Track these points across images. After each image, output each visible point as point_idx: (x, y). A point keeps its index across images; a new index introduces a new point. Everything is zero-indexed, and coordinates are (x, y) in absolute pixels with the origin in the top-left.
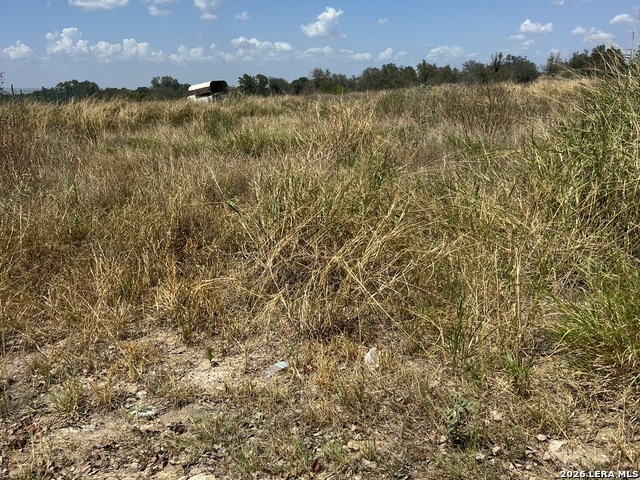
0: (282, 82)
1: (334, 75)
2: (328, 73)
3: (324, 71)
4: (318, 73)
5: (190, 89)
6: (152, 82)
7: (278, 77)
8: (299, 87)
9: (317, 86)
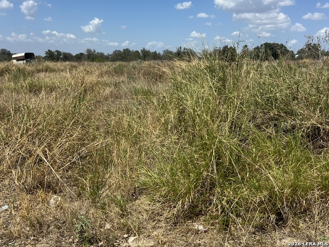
0: (70, 54)
1: (98, 53)
2: (95, 51)
3: (92, 50)
4: (89, 51)
5: (13, 56)
7: (67, 52)
8: (79, 58)
9: (88, 58)
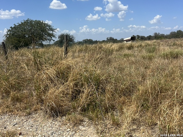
0: (144, 37)
2: (159, 34)
4: (156, 34)
5: (124, 40)
6: (107, 39)
8: (150, 38)
9: (155, 38)
